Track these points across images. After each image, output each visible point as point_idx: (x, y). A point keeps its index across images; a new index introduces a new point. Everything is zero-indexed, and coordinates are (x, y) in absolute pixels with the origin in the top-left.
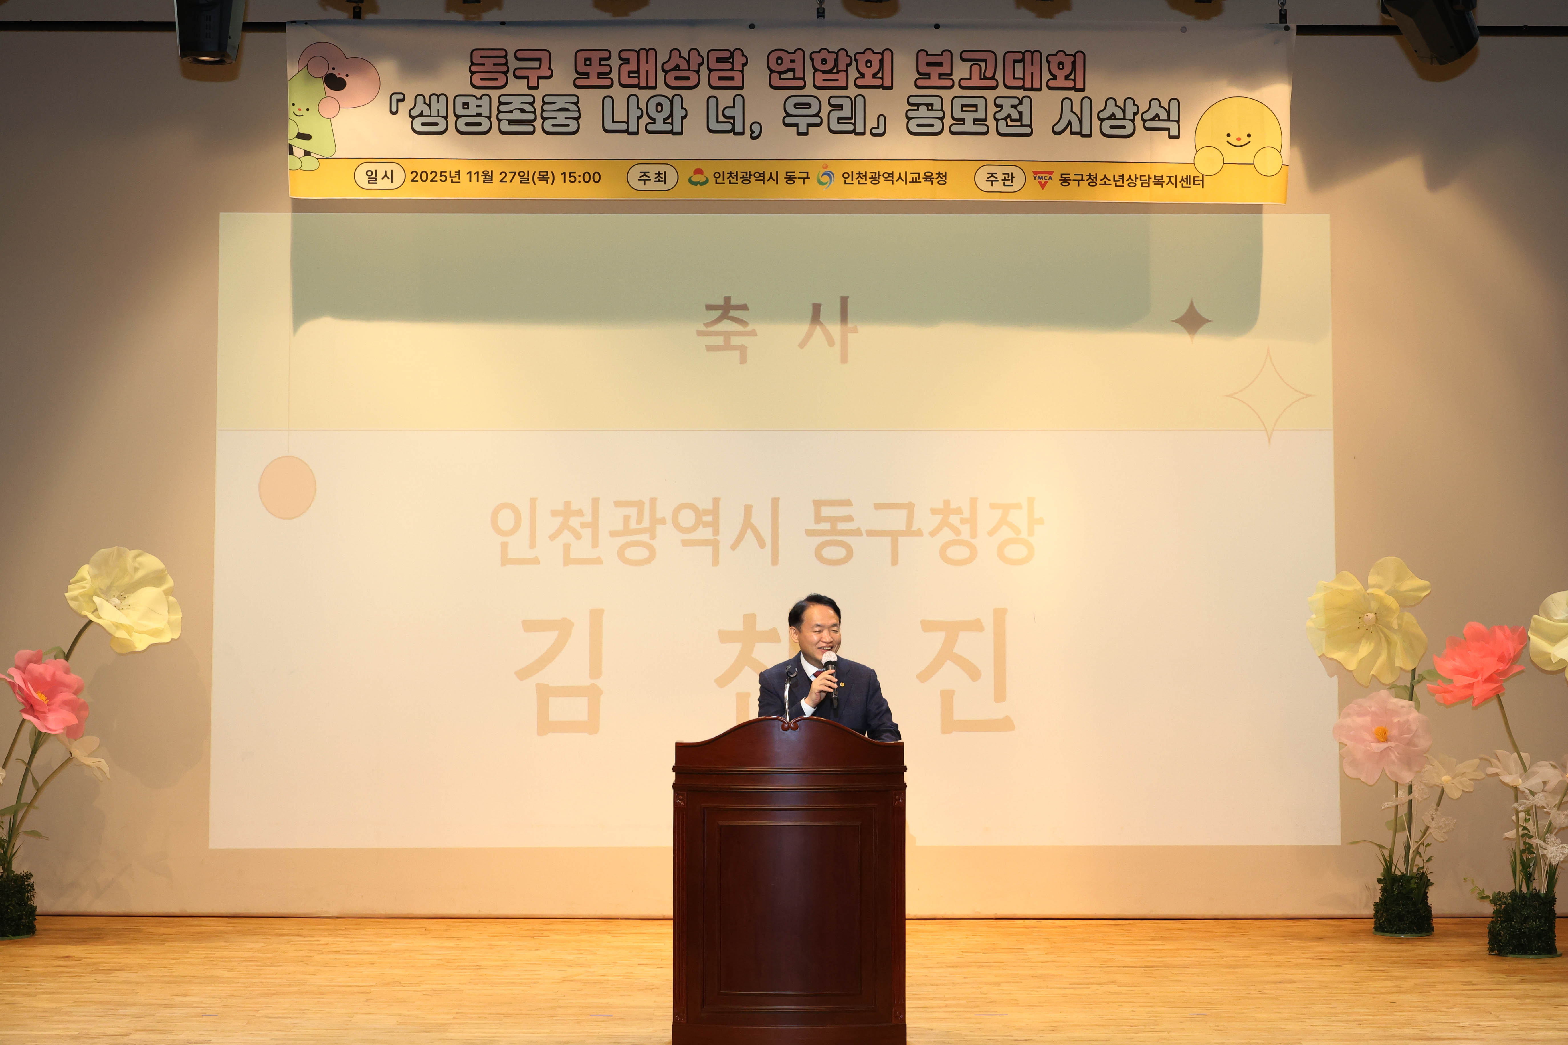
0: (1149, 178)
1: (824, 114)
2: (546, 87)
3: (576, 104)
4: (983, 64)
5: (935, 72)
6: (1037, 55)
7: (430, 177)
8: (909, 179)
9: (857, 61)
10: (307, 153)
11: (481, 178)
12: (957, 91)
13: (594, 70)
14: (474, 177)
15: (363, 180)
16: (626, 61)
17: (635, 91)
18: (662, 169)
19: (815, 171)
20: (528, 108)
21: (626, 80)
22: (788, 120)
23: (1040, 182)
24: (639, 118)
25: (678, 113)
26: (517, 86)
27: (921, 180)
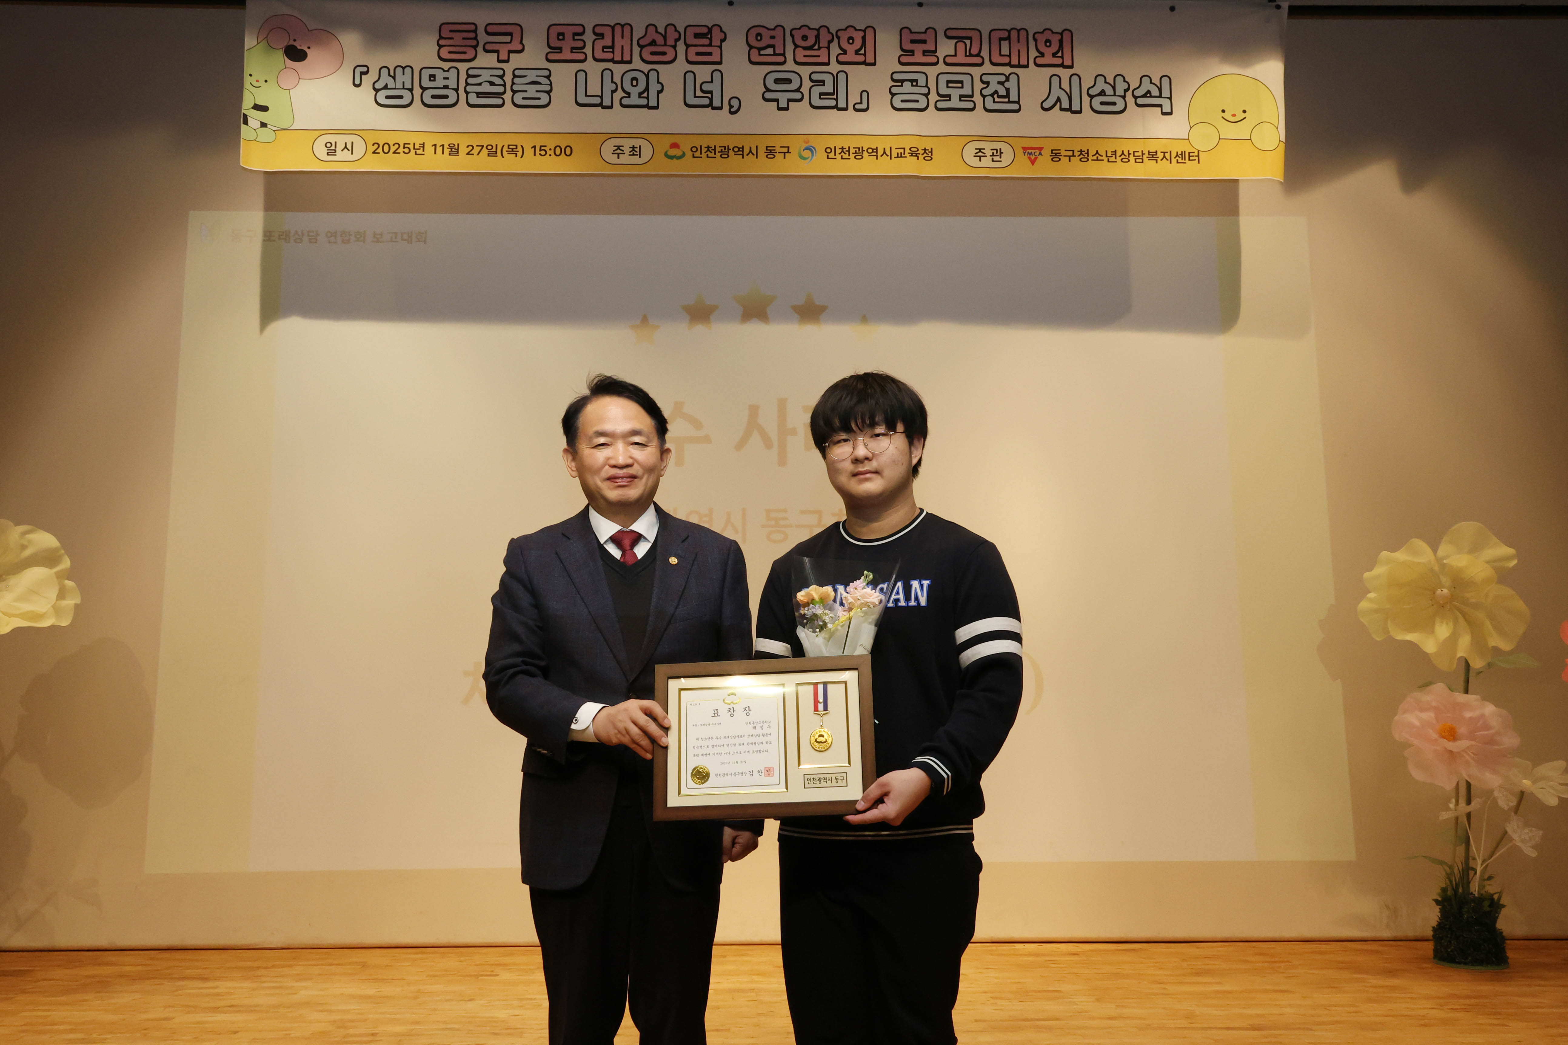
0: (1143, 154)
1: (805, 90)
2: (516, 60)
3: (548, 77)
4: (968, 42)
5: (919, 48)
6: (1023, 33)
7: (393, 149)
8: (894, 154)
9: (838, 38)
10: (263, 125)
11: (447, 151)
12: (941, 68)
13: (567, 45)
14: (439, 149)
15: (321, 151)
16: (601, 36)
17: (610, 65)
18: (636, 142)
19: (796, 146)
20: (498, 81)
21: (599, 55)
22: (768, 95)
23: (1029, 158)
24: (613, 92)
25: (654, 87)
26: (486, 60)
27: (907, 154)
